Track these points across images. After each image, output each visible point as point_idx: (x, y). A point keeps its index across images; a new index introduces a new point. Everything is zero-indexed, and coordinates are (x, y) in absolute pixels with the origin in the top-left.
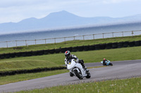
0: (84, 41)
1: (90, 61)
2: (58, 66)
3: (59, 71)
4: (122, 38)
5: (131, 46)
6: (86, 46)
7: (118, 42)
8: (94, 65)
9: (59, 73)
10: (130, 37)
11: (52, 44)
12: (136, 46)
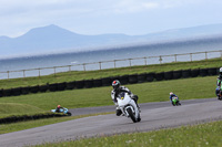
0: (85, 72)
2: (44, 112)
3: (46, 120)
4: (144, 67)
5: (158, 80)
6: (88, 81)
7: (139, 73)
8: (101, 110)
9: (45, 123)
10: (157, 66)
11: (34, 78)
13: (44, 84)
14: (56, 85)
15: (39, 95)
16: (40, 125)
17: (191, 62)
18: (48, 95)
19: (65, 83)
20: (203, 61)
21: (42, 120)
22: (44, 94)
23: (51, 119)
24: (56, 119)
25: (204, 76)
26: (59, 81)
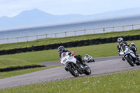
0: (56, 39)
2: (30, 64)
4: (93, 35)
5: (103, 43)
6: (58, 44)
11: (24, 43)
13: (31, 46)
14: (38, 47)
18: (33, 53)
19: (43, 46)
21: (29, 69)
22: (30, 53)
23: (35, 69)
24: (38, 68)
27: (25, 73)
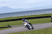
1: (16, 25)
3: (4, 28)
5: (31, 19)
6: (14, 19)
7: (26, 17)
8: (17, 26)
9: (4, 29)
10: (30, 16)
12: (33, 19)
13: (4, 20)
14: (7, 20)
15: (3, 22)
16: (3, 29)
17: (38, 15)
18: (5, 22)
19: (9, 20)
20: (41, 15)
21: (3, 28)
22: (4, 22)
23: (6, 28)
24: (7, 28)
25: (41, 18)
26: (7, 19)
27: (2, 30)
